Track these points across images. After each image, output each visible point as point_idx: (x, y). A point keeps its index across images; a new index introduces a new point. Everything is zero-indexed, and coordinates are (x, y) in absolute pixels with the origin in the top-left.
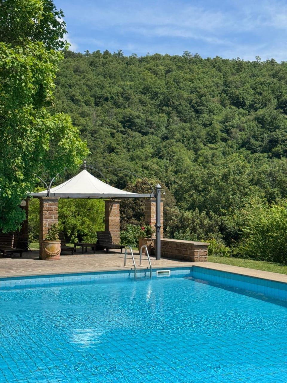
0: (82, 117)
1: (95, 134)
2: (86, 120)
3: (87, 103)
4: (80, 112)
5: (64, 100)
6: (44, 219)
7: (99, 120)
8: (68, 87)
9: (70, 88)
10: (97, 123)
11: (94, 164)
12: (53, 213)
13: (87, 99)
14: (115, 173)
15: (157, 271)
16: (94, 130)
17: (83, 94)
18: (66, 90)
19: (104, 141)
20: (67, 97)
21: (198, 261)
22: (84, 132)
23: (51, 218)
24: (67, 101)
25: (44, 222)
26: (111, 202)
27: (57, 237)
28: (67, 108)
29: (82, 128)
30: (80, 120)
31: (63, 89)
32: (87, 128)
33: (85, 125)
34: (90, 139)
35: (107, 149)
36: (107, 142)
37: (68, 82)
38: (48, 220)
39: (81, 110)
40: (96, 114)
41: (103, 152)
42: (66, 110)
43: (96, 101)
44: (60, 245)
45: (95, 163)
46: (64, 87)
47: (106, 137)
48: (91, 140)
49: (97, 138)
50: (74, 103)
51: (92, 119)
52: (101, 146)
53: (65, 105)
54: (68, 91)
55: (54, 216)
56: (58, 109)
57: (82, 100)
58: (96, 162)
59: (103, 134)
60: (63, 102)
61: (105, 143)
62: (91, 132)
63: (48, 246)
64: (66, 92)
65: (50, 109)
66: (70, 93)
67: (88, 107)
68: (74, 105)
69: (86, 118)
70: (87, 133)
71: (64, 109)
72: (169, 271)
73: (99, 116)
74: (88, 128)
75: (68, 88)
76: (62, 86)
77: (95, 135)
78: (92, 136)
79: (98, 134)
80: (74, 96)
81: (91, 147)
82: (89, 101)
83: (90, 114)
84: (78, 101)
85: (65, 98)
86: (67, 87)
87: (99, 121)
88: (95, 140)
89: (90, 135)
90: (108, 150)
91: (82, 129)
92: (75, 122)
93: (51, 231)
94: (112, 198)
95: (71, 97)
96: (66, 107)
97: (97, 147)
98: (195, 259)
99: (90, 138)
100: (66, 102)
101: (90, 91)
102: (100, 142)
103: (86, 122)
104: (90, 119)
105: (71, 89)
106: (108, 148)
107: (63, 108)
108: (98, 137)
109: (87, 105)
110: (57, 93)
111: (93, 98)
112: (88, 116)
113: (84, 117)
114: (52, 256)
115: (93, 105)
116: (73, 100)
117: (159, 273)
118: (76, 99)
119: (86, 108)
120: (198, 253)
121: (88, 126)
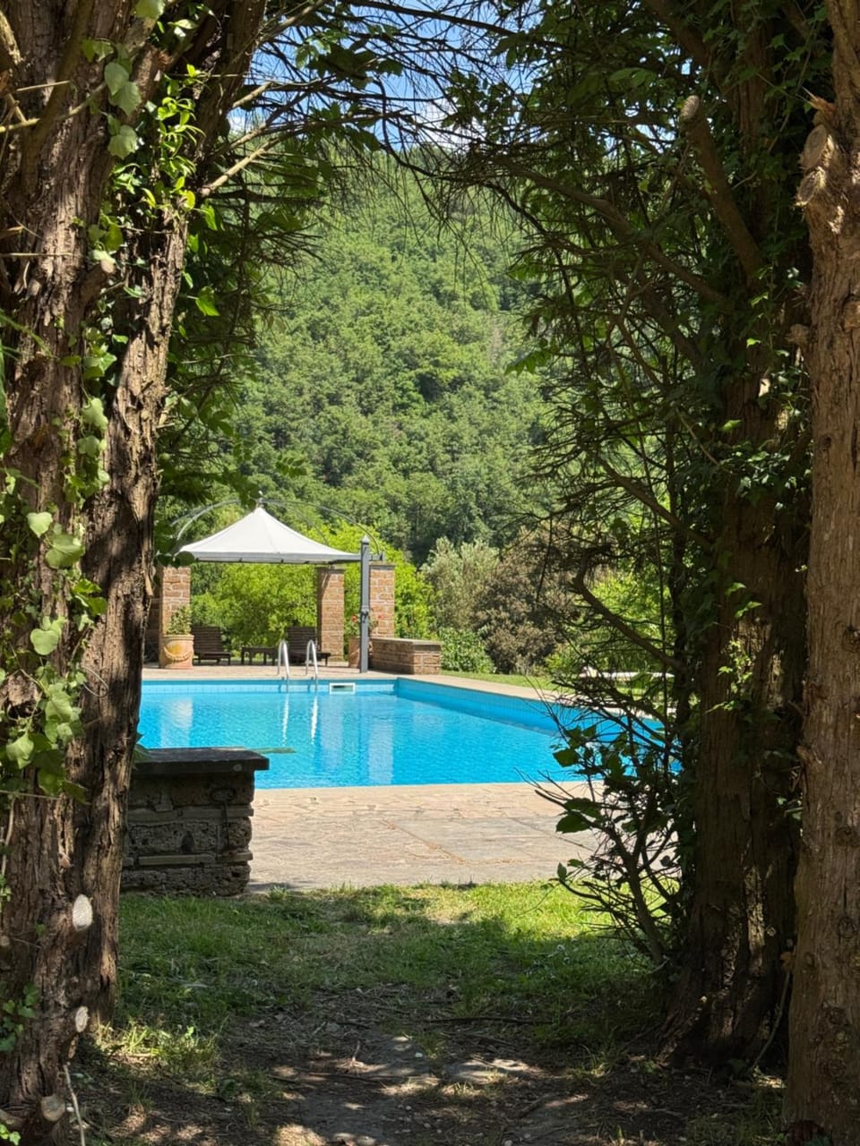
0: (460, 342)
1: (495, 391)
2: (470, 351)
3: (477, 303)
4: (456, 329)
5: (413, 295)
6: (164, 598)
7: (511, 350)
8: (427, 256)
9: (431, 259)
10: (503, 360)
11: (486, 477)
12: (182, 587)
13: (477, 289)
14: (546, 500)
15: (332, 684)
16: (494, 381)
17: (467, 276)
18: (421, 264)
19: (521, 409)
20: (421, 286)
21: (420, 674)
22: (464, 387)
23: (176, 595)
24: (421, 297)
25: (164, 601)
26: (325, 570)
27: (188, 629)
28: (417, 319)
29: (457, 375)
30: (454, 351)
31: (412, 261)
32: (472, 373)
33: (467, 365)
34: (481, 406)
35: (527, 433)
36: (527, 412)
37: (428, 242)
38: (172, 599)
39: (458, 323)
40: (501, 332)
41: (514, 441)
42: (416, 325)
43: (506, 294)
44: (192, 643)
45: (488, 474)
46: (415, 257)
47: (527, 398)
48: (485, 407)
49: (500, 403)
50: (441, 304)
51: (488, 348)
52: (511, 424)
53: (415, 310)
54: (427, 268)
55: (182, 591)
56: (394, 322)
57: (462, 294)
58: (491, 470)
59: (517, 391)
60: (409, 301)
61: (523, 415)
62: (485, 384)
63: (168, 645)
64: (420, 272)
65: (371, 322)
66: (432, 274)
67: (480, 312)
68: (440, 308)
69: (471, 346)
70: (472, 389)
71: (411, 322)
72: (353, 684)
73: (510, 338)
74: (475, 373)
75: (426, 260)
76: (411, 253)
77: (495, 395)
78: (487, 397)
79: (503, 391)
80: (440, 281)
81: (481, 428)
82: (485, 296)
83: (483, 334)
84: (453, 296)
85: (417, 287)
86: (423, 258)
87: (508, 353)
88: (494, 408)
89: (479, 394)
90: (529, 436)
91: (460, 377)
92: (440, 358)
93: (175, 619)
94: (331, 563)
95: (434, 286)
96: (416, 316)
97: (498, 426)
98: (416, 669)
99: (480, 403)
100: (418, 300)
101: (489, 266)
102: (507, 414)
103: (471, 359)
104: (483, 349)
105: (435, 261)
106: (529, 430)
107: (409, 318)
108: (503, 399)
109: (476, 308)
110: (396, 274)
111: (496, 288)
112: (478, 338)
113: (466, 343)
114: (175, 661)
115: (495, 306)
116: (437, 295)
117: (335, 687)
118: (446, 292)
119: (475, 318)
120: (420, 658)
121: (476, 368)
